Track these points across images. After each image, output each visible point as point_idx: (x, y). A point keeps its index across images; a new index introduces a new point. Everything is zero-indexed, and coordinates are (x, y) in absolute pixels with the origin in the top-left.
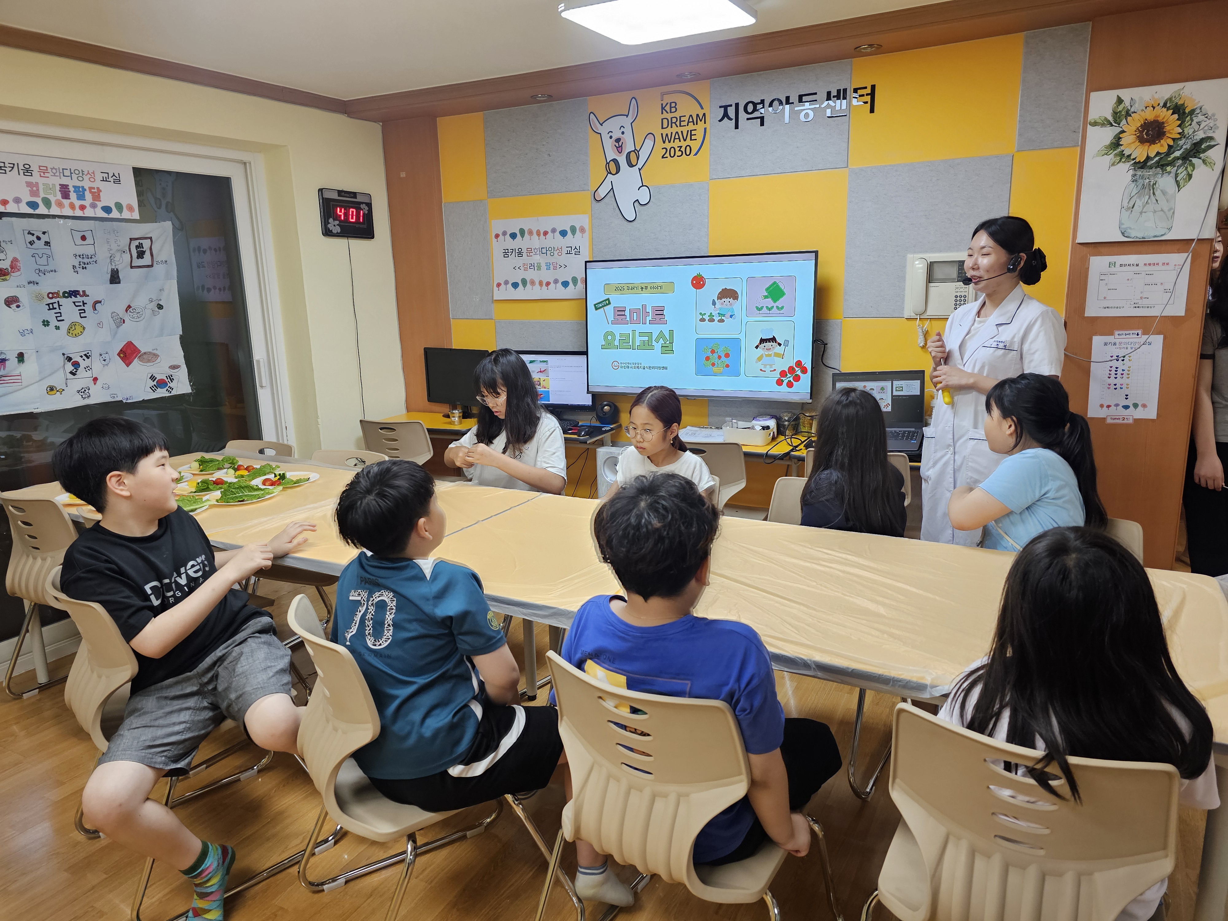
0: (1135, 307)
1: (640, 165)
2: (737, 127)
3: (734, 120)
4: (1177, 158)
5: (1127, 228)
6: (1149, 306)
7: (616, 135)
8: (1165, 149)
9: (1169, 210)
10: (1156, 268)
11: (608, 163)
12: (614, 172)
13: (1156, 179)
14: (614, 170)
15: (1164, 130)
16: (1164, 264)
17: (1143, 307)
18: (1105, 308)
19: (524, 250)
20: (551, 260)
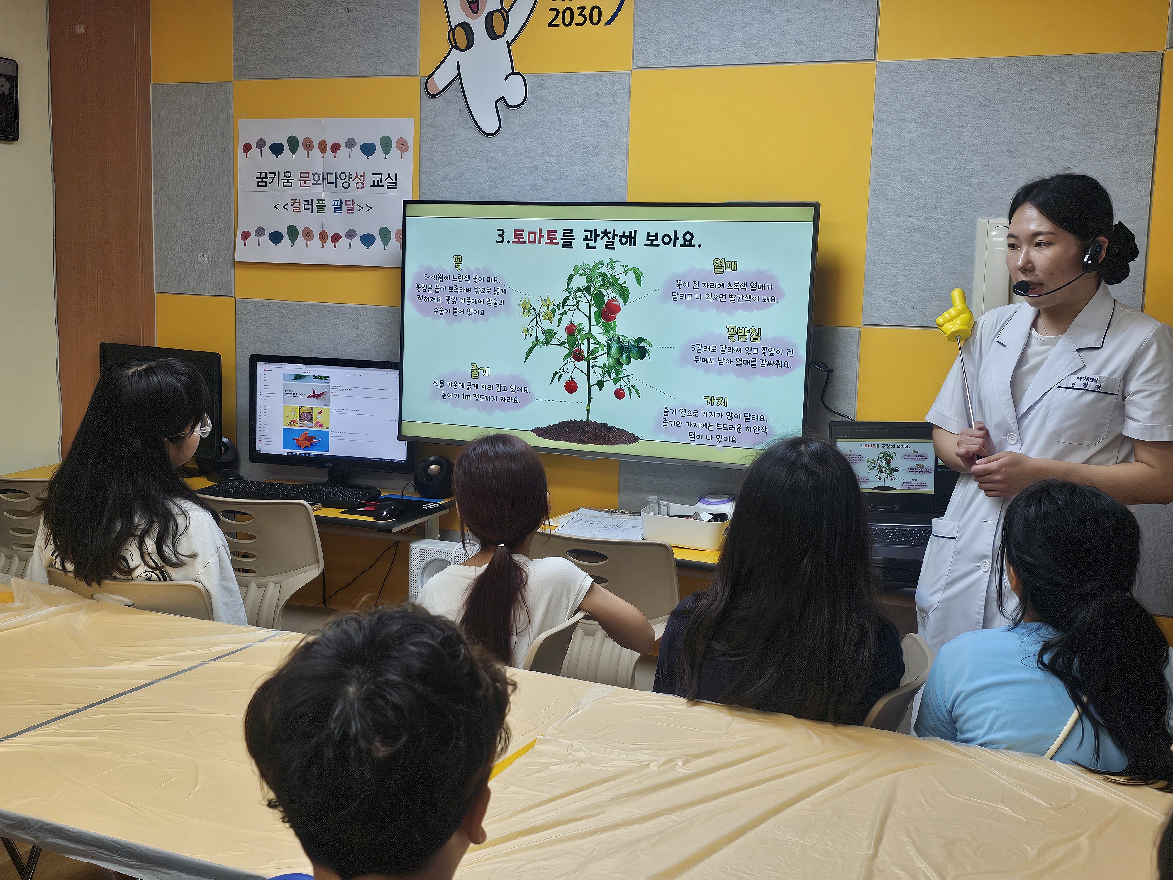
11: (454, 30)
14: (462, 43)
19: (296, 176)
20: (344, 196)
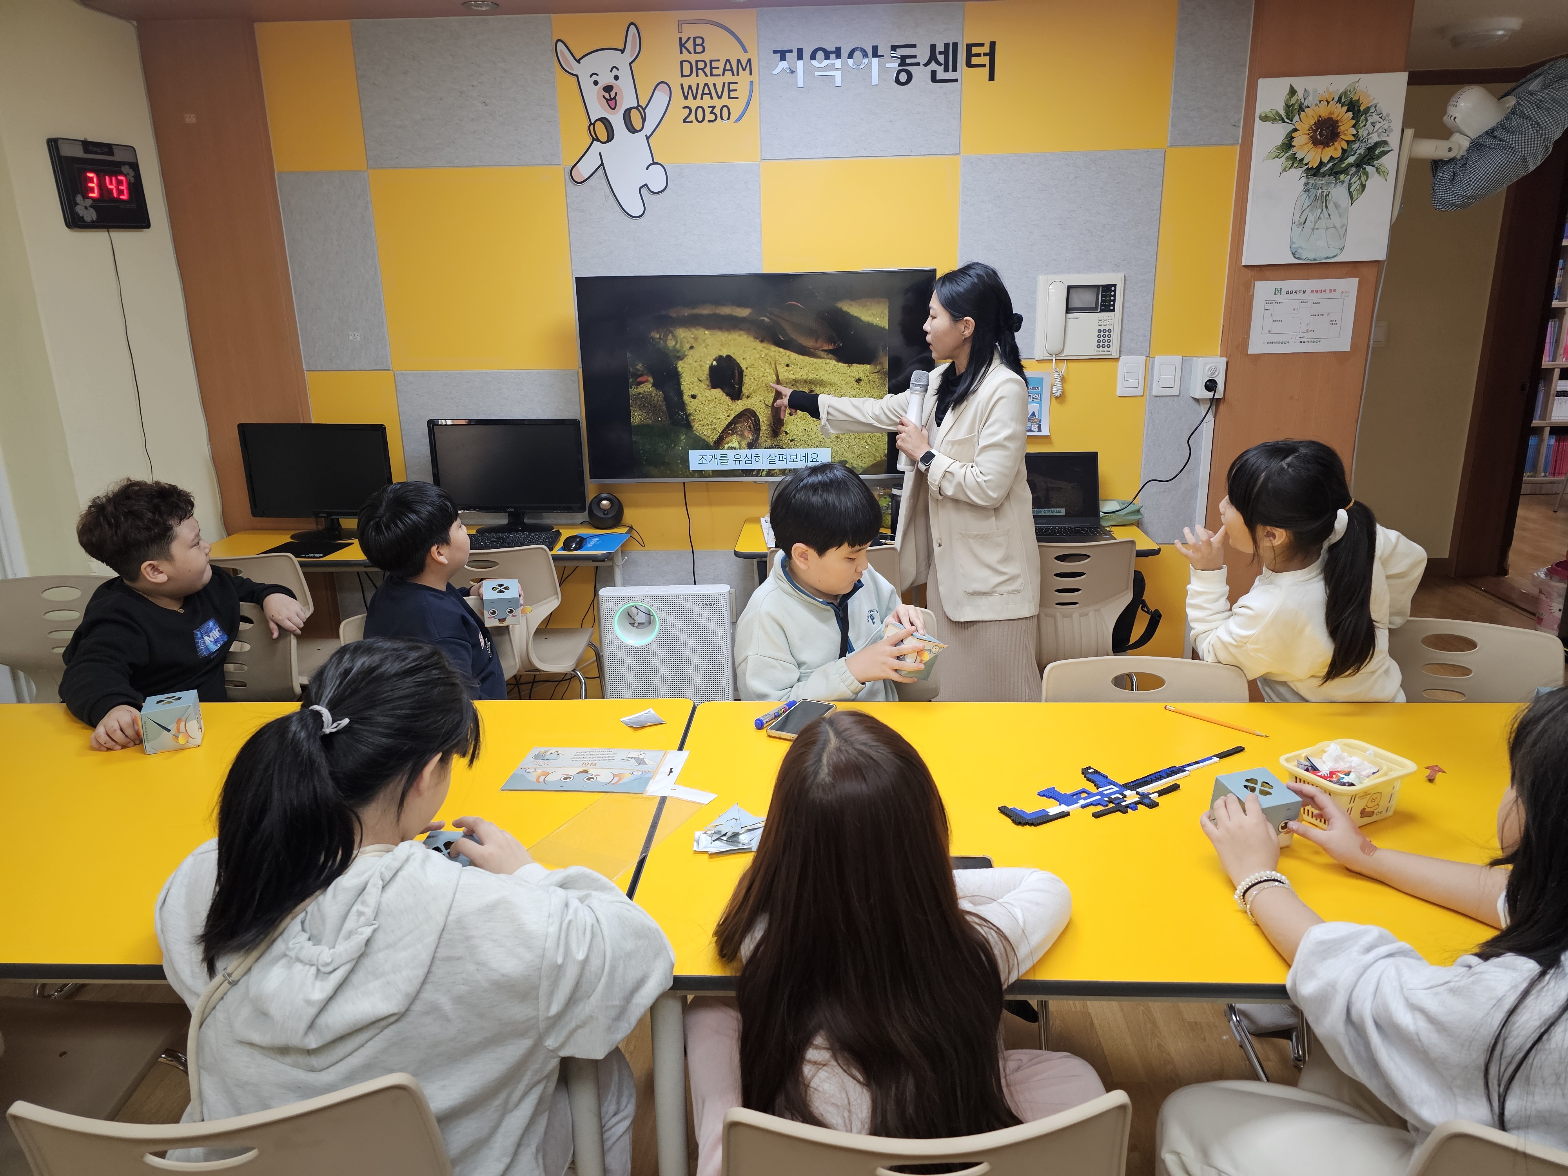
0: (1301, 342)
4: (1350, 165)
5: (1297, 248)
6: (1315, 340)
8: (1338, 154)
9: (1342, 227)
10: (1323, 295)
12: (604, 139)
13: (1329, 190)
14: (603, 137)
15: (1339, 131)
16: (1331, 291)
17: (1308, 342)
18: (1270, 343)
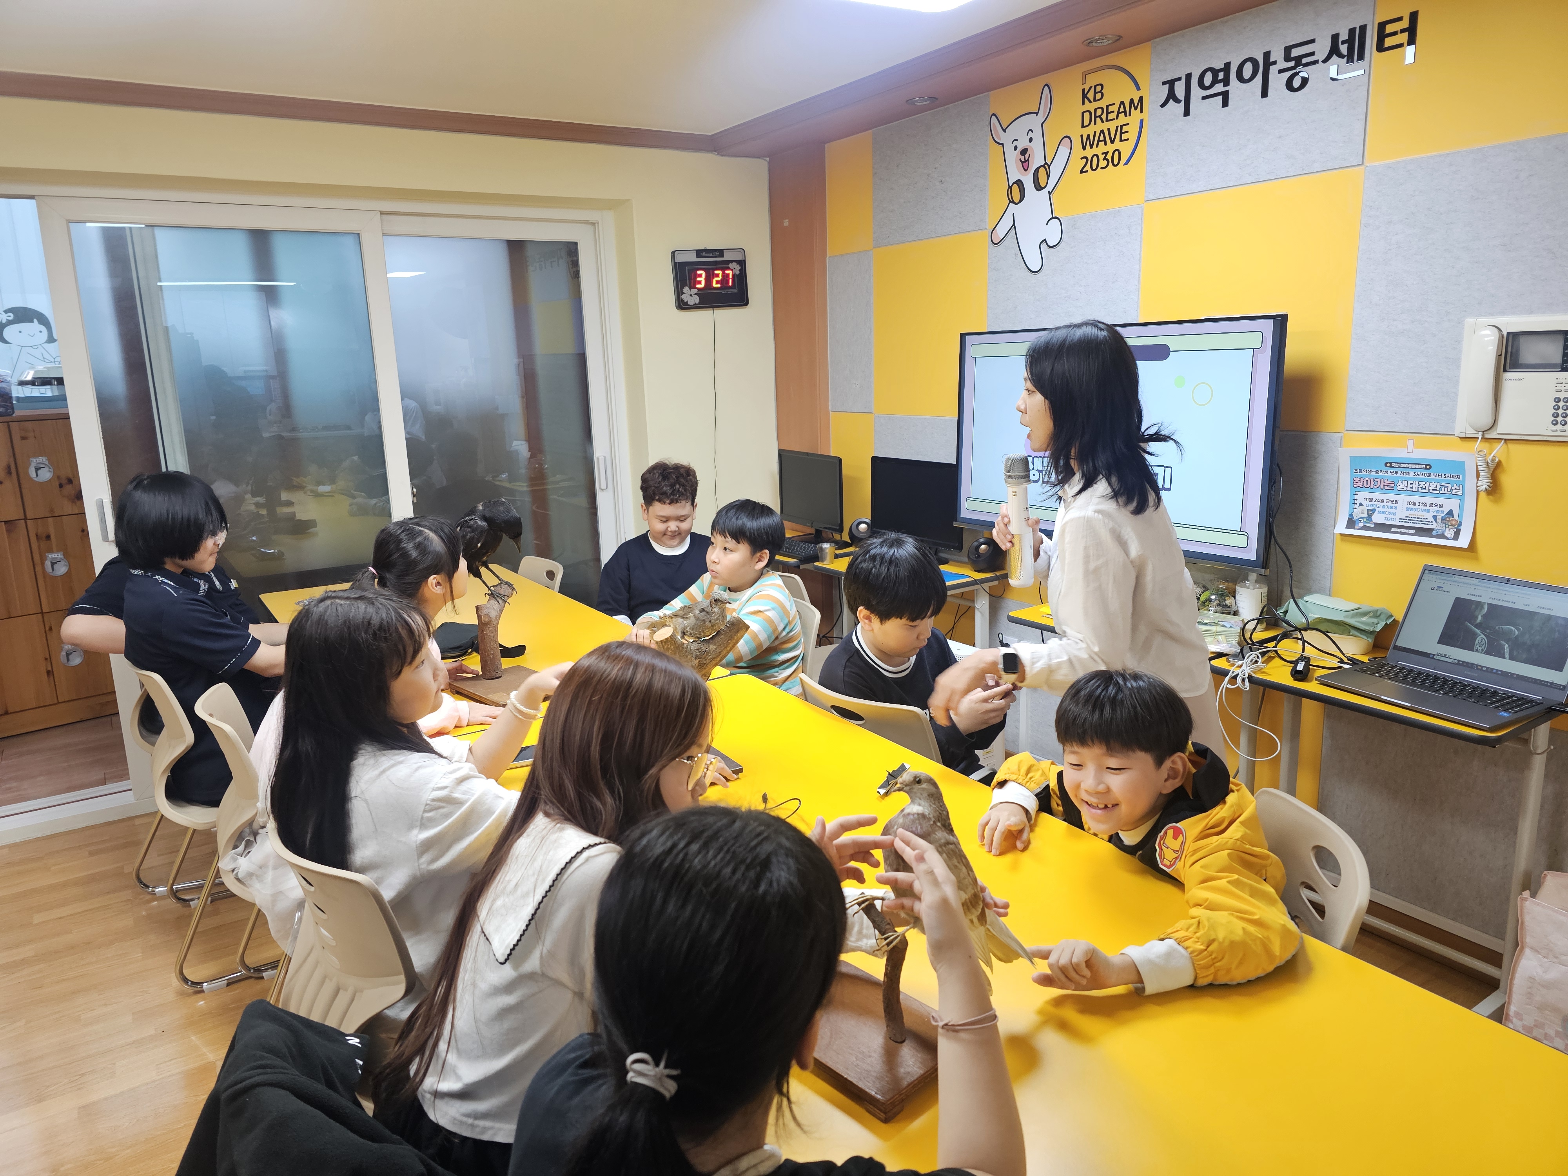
1: (1050, 187)
2: (1187, 113)
3: (1183, 103)
7: (1022, 144)
11: (1010, 187)
14: (1016, 198)
